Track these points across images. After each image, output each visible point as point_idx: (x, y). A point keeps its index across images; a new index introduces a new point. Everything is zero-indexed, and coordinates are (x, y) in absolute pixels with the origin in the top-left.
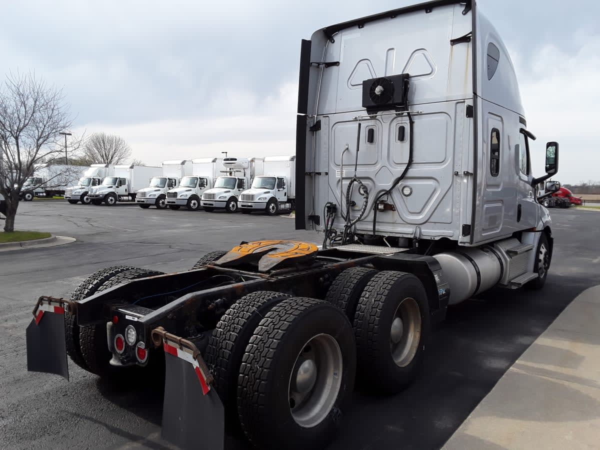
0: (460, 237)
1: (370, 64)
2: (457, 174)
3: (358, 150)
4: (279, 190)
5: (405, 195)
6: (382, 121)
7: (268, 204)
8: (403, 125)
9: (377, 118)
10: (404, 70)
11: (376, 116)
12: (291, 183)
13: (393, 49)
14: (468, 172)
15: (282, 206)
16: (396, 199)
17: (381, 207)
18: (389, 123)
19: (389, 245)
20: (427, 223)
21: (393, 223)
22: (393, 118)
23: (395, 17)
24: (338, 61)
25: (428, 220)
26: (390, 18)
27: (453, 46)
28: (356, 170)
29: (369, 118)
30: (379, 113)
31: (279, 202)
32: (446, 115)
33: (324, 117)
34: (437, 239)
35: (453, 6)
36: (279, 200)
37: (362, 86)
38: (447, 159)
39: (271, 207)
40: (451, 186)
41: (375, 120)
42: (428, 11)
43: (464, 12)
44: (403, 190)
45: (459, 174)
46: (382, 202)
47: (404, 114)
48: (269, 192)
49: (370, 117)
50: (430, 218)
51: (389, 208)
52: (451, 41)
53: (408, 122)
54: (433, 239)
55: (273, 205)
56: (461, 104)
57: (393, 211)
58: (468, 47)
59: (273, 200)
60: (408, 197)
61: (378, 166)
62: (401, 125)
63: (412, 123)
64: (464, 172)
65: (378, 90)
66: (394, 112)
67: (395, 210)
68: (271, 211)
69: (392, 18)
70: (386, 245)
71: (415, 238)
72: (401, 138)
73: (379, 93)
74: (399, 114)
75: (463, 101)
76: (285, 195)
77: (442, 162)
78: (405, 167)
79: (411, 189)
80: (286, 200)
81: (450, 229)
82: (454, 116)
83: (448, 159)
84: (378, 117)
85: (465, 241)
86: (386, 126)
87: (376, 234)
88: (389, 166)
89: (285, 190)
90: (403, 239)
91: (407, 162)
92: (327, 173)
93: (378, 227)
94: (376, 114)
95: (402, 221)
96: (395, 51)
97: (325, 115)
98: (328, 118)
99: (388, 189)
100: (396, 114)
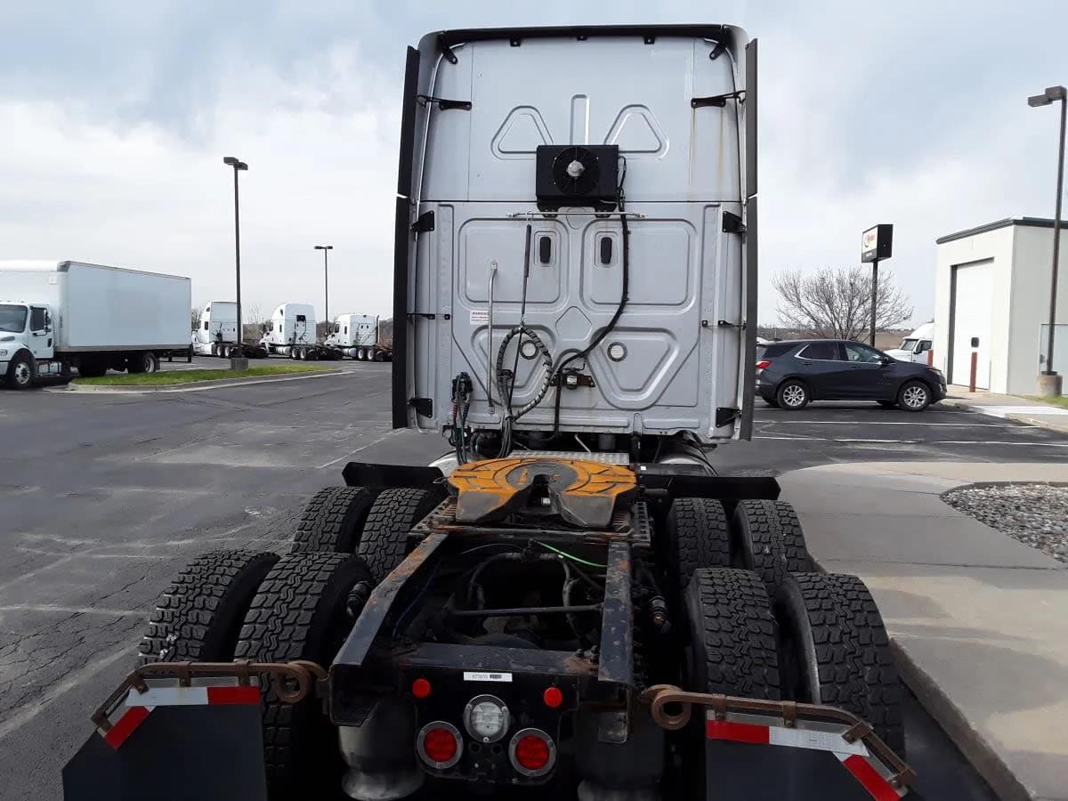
0: (712, 429)
1: (537, 117)
2: (705, 325)
3: (526, 276)
4: (35, 335)
5: (614, 359)
6: (568, 226)
7: (13, 363)
8: (609, 235)
9: (558, 218)
10: (607, 138)
11: (556, 215)
12: (61, 318)
13: (584, 96)
14: (724, 322)
15: (43, 369)
16: (597, 366)
17: (571, 380)
18: (582, 230)
19: (588, 449)
20: (654, 408)
21: (593, 409)
22: (589, 221)
23: (585, 39)
24: (469, 101)
25: (656, 402)
26: (575, 39)
27: (696, 110)
28: (523, 312)
29: (542, 217)
30: (562, 210)
31: (37, 359)
32: (688, 225)
33: (441, 205)
34: (671, 433)
35: (692, 40)
36: (36, 356)
37: (535, 156)
38: (689, 297)
39: (19, 371)
40: (696, 345)
41: (553, 222)
42: (649, 41)
43: (713, 55)
44: (609, 350)
45: (709, 324)
46: (573, 372)
47: (611, 217)
48: (12, 339)
49: (544, 215)
50: (659, 398)
51: (586, 382)
52: (693, 100)
53: (620, 231)
54: (663, 434)
55: (23, 366)
56: (713, 208)
57: (590, 386)
58: (722, 116)
59: (23, 355)
60: (619, 363)
61: (561, 307)
62: (604, 235)
63: (626, 233)
64: (719, 322)
65: (574, 168)
66: (592, 210)
67: (594, 386)
68: (20, 378)
69: (579, 39)
70: (581, 450)
71: (635, 434)
72: (606, 256)
73: (577, 175)
74: (602, 216)
75: (717, 203)
76: (49, 345)
77: (680, 304)
78: (615, 310)
79: (625, 349)
80: (51, 355)
81: (694, 417)
82: (701, 227)
83: (691, 298)
84: (559, 216)
85: (719, 435)
86: (575, 236)
87: (562, 429)
88: (583, 309)
89: (50, 335)
90: (610, 437)
91: (620, 301)
92: (449, 315)
93: (564, 418)
94: (557, 211)
95: (607, 404)
96: (588, 101)
97: (442, 203)
98: (451, 208)
99: (583, 349)
100: (596, 215)
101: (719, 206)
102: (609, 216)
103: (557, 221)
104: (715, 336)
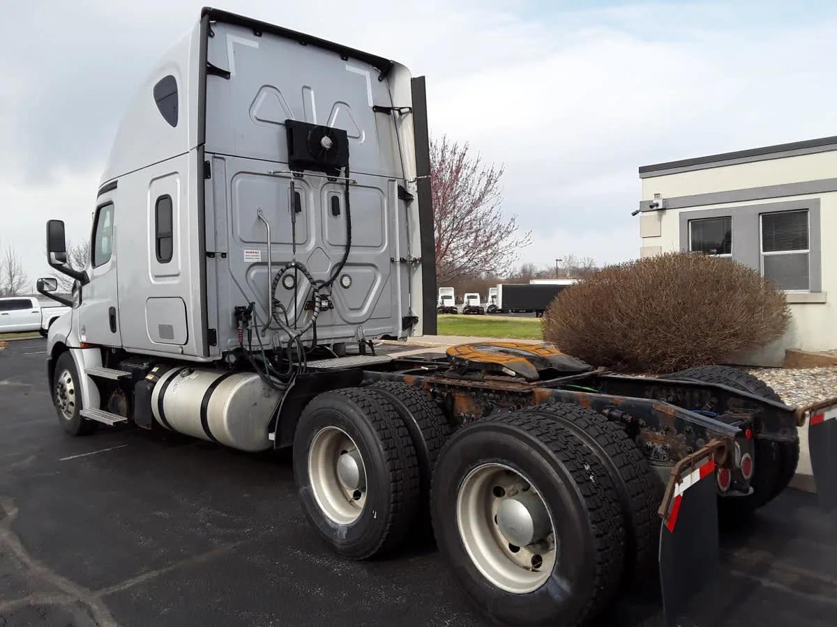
0: (400, 332)
1: (279, 96)
2: (393, 261)
5: (344, 287)
6: (309, 183)
8: (336, 194)
9: (303, 178)
10: (328, 122)
13: (309, 88)
16: (336, 293)
17: (324, 304)
18: (319, 189)
19: (336, 356)
20: (369, 321)
21: (334, 325)
22: (324, 183)
24: (226, 70)
25: (370, 316)
27: (376, 113)
28: (294, 252)
29: (292, 175)
30: (306, 172)
32: (380, 192)
33: (215, 157)
35: (368, 65)
37: (283, 127)
38: (384, 242)
40: (389, 276)
41: (301, 180)
42: (344, 58)
43: (379, 78)
44: (342, 280)
45: (395, 261)
46: (325, 298)
47: (339, 181)
49: (294, 174)
50: (371, 314)
52: (373, 106)
53: (343, 192)
56: (392, 182)
57: (333, 309)
58: (389, 121)
60: (348, 289)
61: (310, 248)
62: (333, 194)
63: (347, 195)
64: (400, 258)
65: (326, 141)
66: (325, 175)
70: (333, 357)
72: (335, 211)
74: (332, 179)
75: (394, 179)
77: (379, 246)
78: (344, 250)
79: (351, 279)
81: (390, 325)
82: (387, 194)
84: (304, 176)
85: (405, 335)
87: (318, 343)
88: (324, 249)
91: (346, 244)
92: (225, 254)
93: (320, 334)
94: (302, 172)
95: (342, 321)
96: (312, 92)
97: (216, 155)
98: (222, 161)
99: (326, 279)
100: (328, 178)
101: (394, 181)
102: (336, 180)
103: (303, 180)
104: (399, 268)
